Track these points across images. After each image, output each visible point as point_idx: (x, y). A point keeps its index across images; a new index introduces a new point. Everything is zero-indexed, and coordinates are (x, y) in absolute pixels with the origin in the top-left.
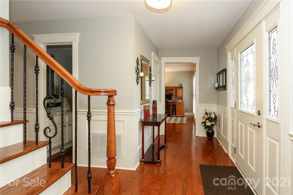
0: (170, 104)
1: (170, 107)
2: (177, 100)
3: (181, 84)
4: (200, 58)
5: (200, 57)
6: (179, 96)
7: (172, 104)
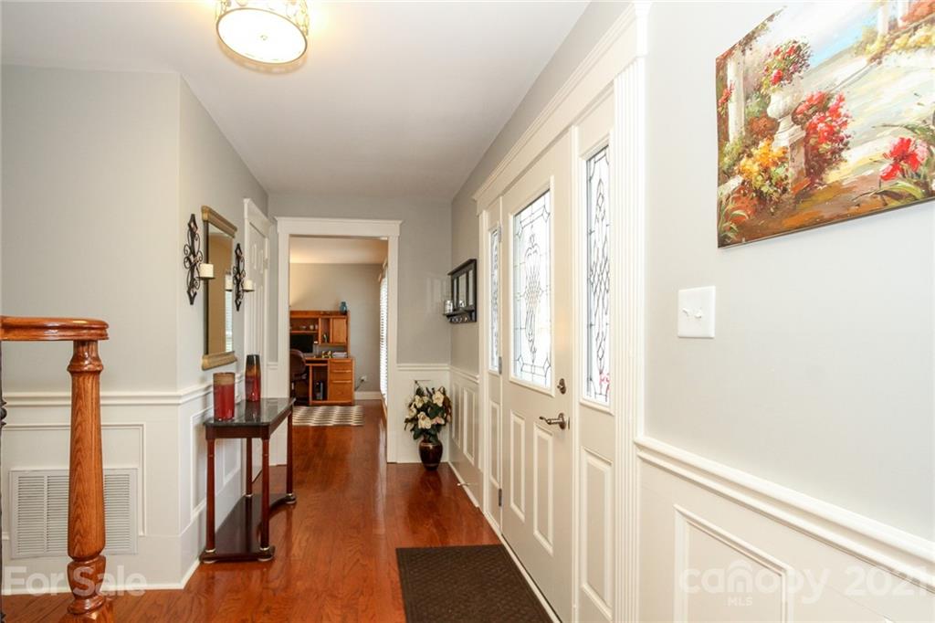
0: (308, 367)
1: (308, 376)
2: (330, 353)
3: (344, 304)
4: (401, 225)
5: (400, 222)
6: (336, 340)
7: (313, 367)
